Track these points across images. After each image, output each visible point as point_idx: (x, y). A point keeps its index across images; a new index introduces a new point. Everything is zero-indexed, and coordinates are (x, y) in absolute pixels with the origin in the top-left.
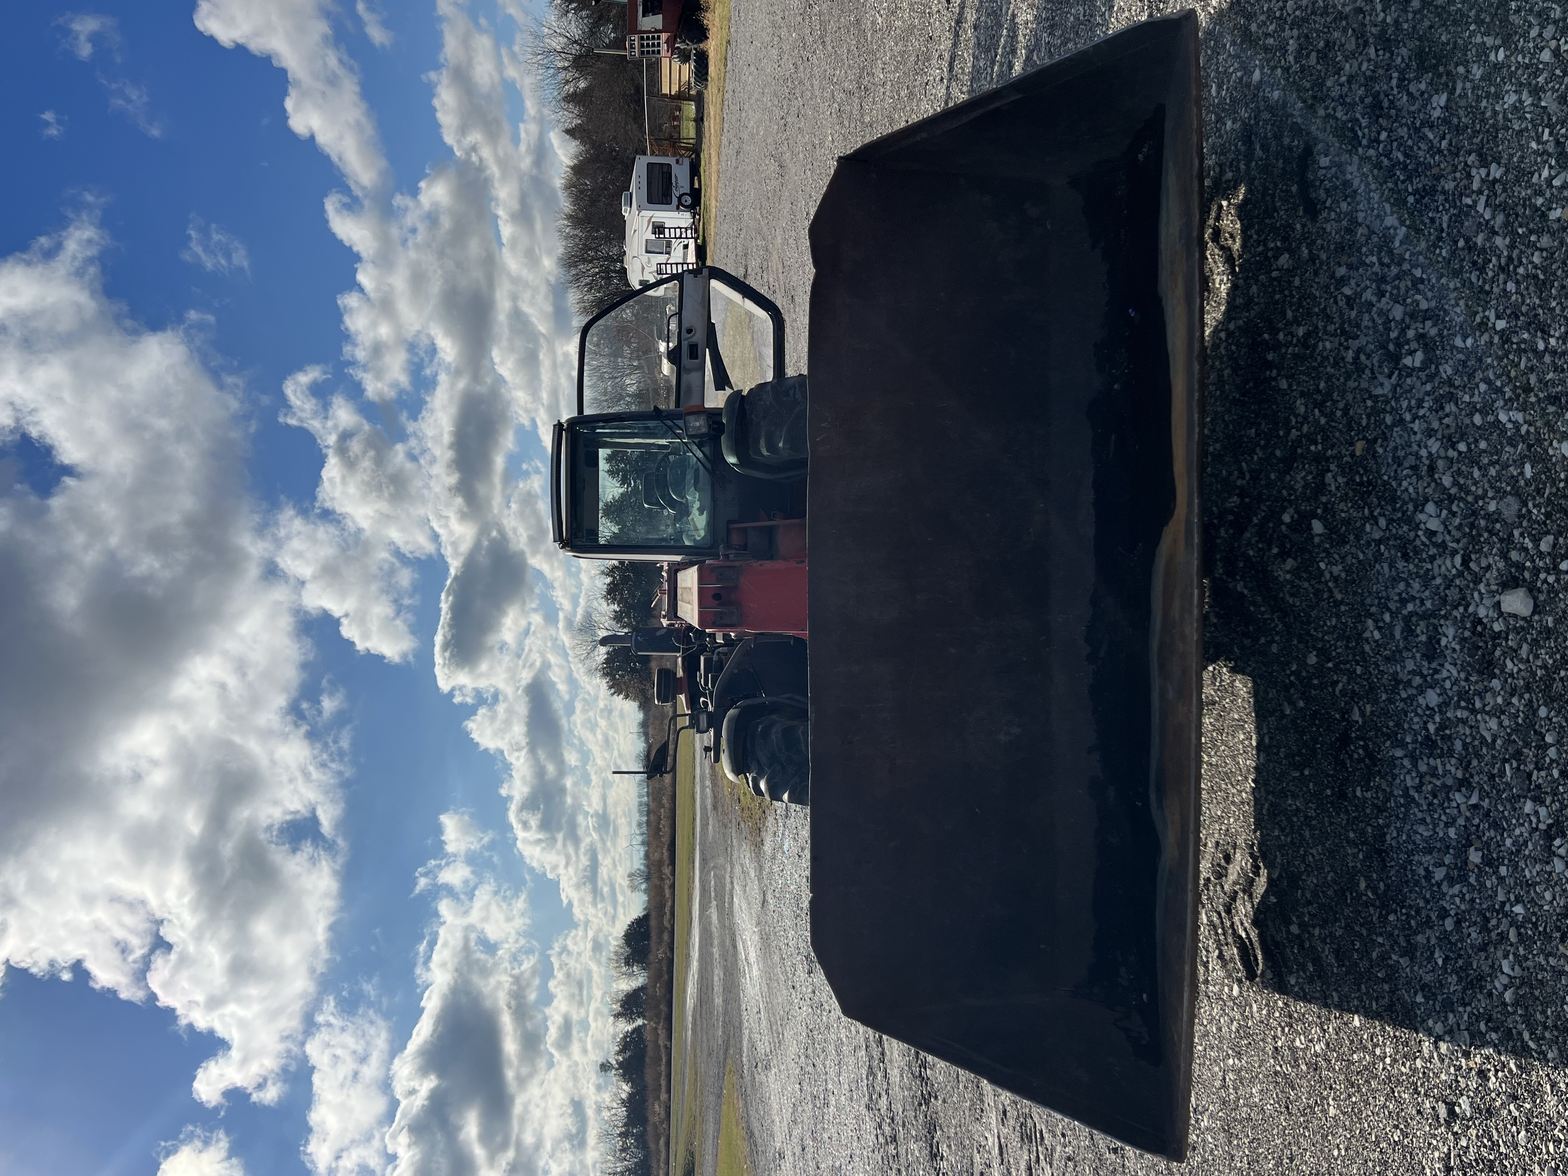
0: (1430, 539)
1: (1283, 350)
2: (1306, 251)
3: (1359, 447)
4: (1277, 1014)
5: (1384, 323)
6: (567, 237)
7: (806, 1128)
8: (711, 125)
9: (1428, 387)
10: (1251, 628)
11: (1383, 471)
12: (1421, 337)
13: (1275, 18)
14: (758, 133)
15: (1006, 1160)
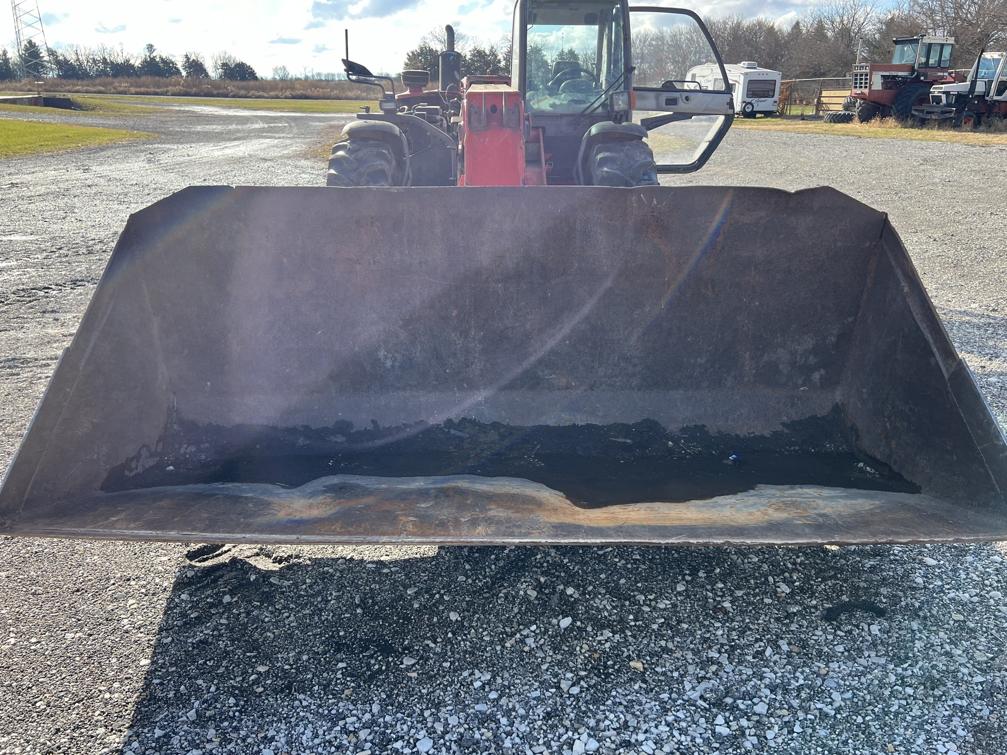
0: (565, 743)
1: (709, 587)
2: (795, 611)
3: (637, 665)
4: (157, 580)
5: (748, 693)
6: (725, 23)
7: (104, 188)
8: (800, 125)
9: (699, 741)
10: (477, 555)
11: (620, 690)
12: (742, 731)
13: (983, 580)
14: (801, 157)
15: (65, 338)
